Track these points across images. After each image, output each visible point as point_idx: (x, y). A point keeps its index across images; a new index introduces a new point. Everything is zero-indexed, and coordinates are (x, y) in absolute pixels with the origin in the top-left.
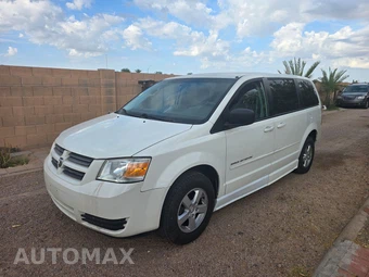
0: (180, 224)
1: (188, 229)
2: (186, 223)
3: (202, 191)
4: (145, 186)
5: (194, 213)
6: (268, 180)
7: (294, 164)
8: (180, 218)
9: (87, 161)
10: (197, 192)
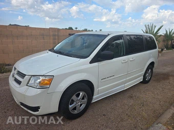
0: (70, 110)
1: (76, 112)
2: (75, 109)
3: (84, 93)
4: (49, 91)
5: (79, 104)
6: (124, 87)
7: (141, 79)
8: (70, 106)
9: (23, 75)
10: (81, 93)
